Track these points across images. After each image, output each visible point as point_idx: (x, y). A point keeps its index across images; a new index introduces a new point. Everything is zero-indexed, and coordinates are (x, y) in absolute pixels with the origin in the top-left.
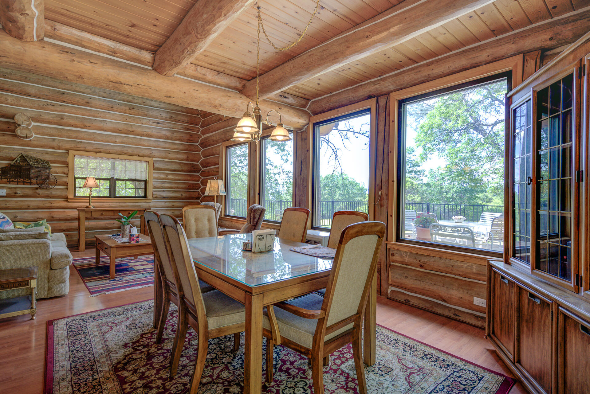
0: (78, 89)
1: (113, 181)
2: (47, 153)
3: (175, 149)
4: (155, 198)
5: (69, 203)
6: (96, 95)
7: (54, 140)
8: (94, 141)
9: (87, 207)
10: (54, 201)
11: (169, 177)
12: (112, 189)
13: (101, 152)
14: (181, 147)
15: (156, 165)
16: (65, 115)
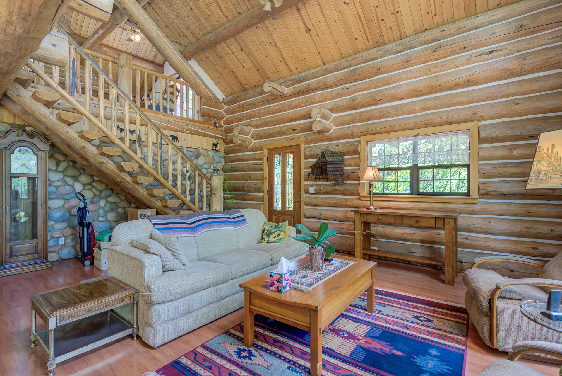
0: (369, 57)
1: (415, 170)
2: (342, 144)
3: (534, 91)
4: (484, 195)
5: (362, 202)
6: (390, 54)
7: (349, 128)
8: (388, 117)
9: (368, 208)
10: (349, 199)
11: (516, 152)
12: (415, 181)
13: (395, 131)
14: (549, 83)
15: (482, 134)
16: (357, 96)
